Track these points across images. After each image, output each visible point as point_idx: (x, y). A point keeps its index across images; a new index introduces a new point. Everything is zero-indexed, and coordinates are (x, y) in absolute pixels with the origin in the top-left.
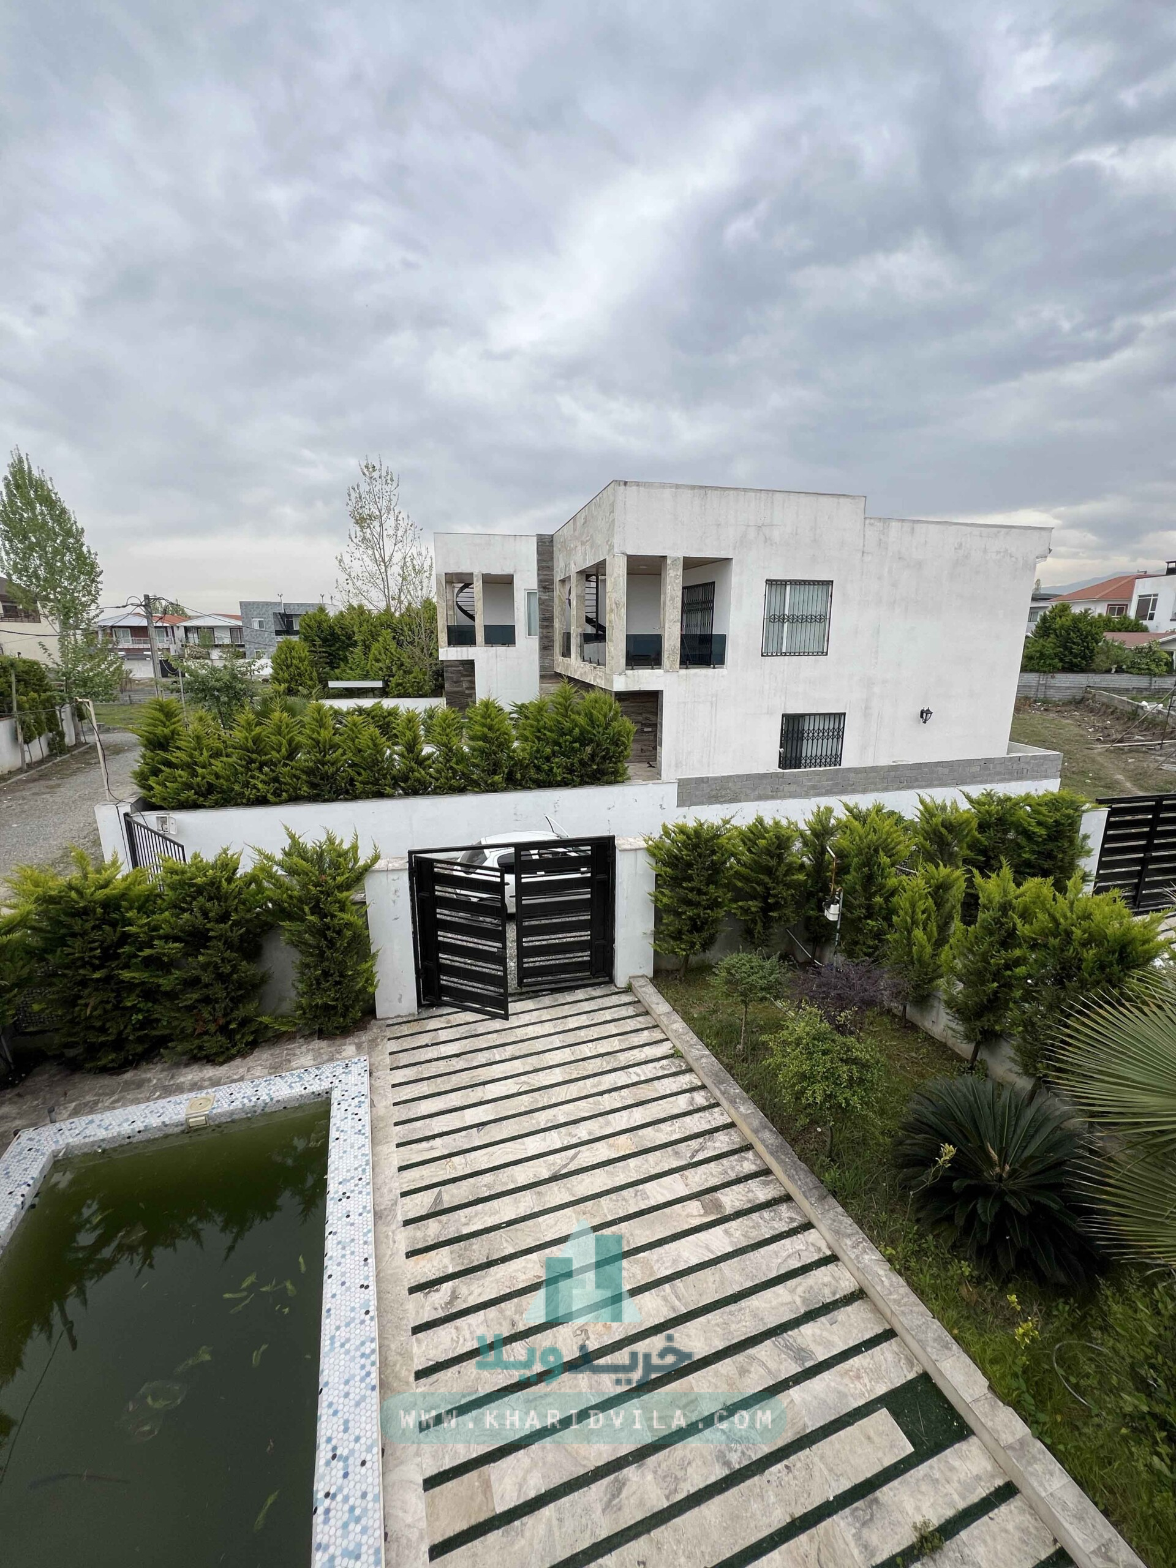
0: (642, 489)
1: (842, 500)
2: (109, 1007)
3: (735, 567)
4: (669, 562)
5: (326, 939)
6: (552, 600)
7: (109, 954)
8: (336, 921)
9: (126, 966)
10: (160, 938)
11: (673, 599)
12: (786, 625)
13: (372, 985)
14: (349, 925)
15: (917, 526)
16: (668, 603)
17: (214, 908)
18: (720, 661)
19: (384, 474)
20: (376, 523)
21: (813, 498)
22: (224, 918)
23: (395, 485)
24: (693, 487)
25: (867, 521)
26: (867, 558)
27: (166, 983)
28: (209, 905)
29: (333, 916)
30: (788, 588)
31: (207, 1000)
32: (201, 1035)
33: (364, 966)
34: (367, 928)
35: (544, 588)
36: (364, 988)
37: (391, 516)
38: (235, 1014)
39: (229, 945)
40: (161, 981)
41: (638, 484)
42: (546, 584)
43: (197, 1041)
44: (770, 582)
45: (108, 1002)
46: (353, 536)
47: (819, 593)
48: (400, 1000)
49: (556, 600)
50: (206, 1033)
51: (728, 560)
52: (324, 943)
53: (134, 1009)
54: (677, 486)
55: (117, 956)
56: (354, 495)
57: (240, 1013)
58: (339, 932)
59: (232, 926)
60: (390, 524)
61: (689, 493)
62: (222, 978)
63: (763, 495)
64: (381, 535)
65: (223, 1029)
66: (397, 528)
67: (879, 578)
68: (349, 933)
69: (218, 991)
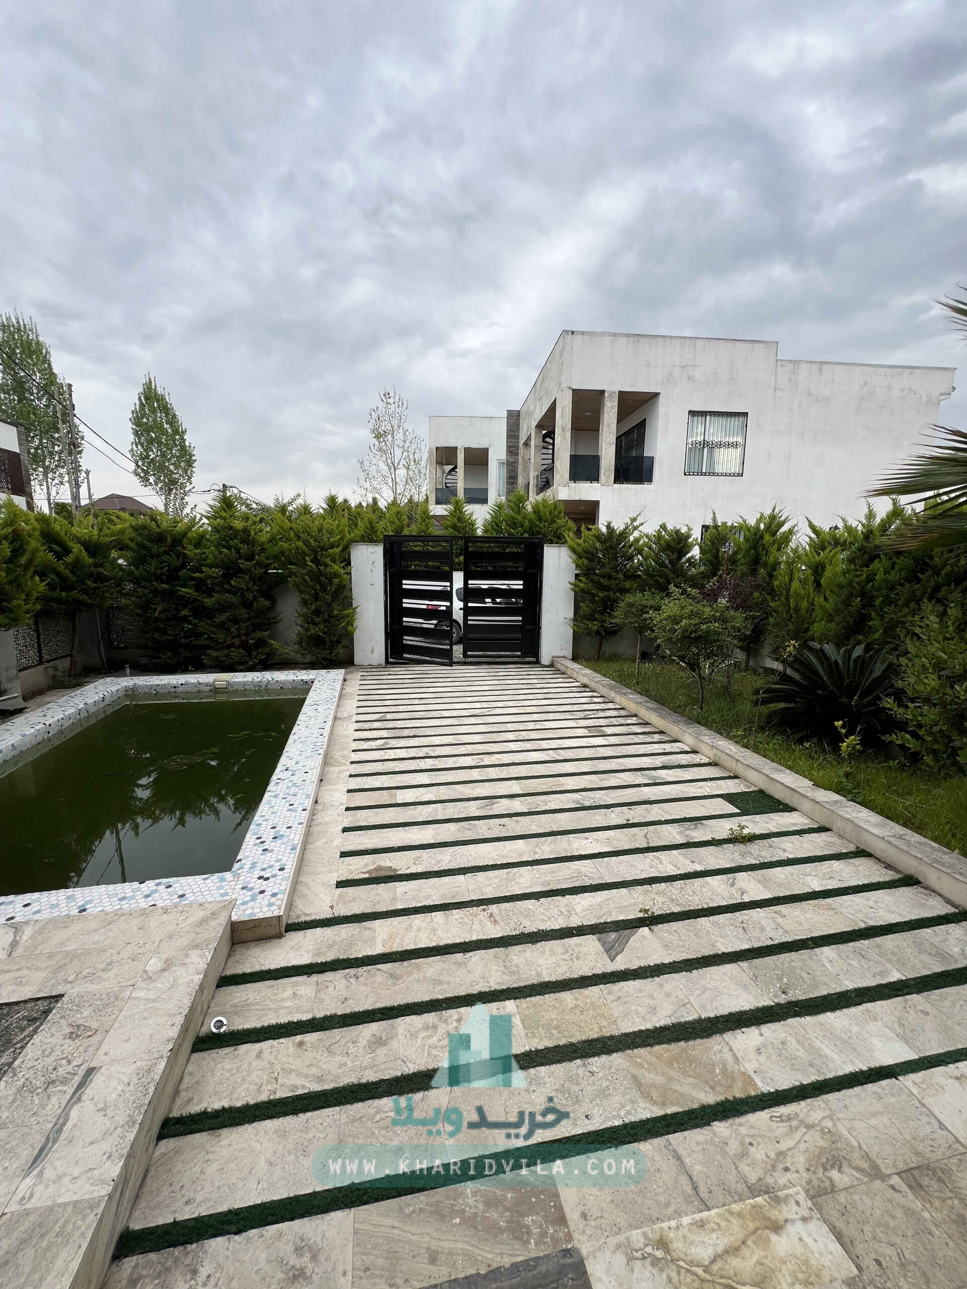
0: (586, 337)
1: (756, 345)
2: (170, 615)
3: (662, 400)
4: (606, 395)
5: (320, 584)
6: (516, 462)
7: (172, 576)
8: (328, 570)
9: (184, 586)
10: (206, 566)
11: (609, 425)
12: (706, 450)
13: (352, 625)
14: (336, 575)
15: (825, 367)
16: (605, 429)
17: (244, 549)
18: (650, 480)
19: (397, 400)
20: (390, 437)
21: (730, 344)
22: (250, 558)
23: (405, 406)
24: (628, 335)
25: (779, 363)
26: (779, 394)
27: (208, 602)
28: (241, 545)
29: (326, 565)
30: (708, 418)
31: (236, 621)
32: (228, 647)
33: (347, 612)
34: (351, 583)
35: (511, 452)
36: (345, 627)
37: (401, 430)
38: (253, 635)
39: (252, 579)
40: (206, 600)
41: (583, 333)
42: (512, 449)
43: (226, 651)
44: (693, 413)
45: (169, 611)
46: (372, 447)
47: (737, 422)
48: (372, 652)
49: (520, 461)
50: (233, 645)
51: (656, 395)
52: (318, 587)
53: (185, 619)
54: (615, 335)
55: (178, 578)
56: (374, 416)
57: (258, 634)
58: (330, 580)
59: (255, 565)
60: (399, 436)
61: (624, 340)
62: (247, 604)
63: (687, 342)
64: (393, 446)
65: (245, 646)
66: (404, 441)
67: (791, 411)
68: (336, 581)
69: (243, 613)
